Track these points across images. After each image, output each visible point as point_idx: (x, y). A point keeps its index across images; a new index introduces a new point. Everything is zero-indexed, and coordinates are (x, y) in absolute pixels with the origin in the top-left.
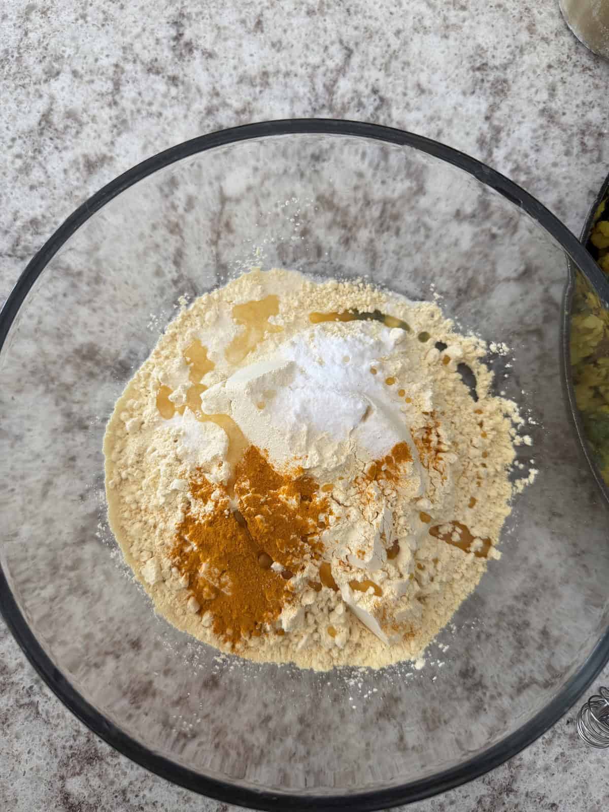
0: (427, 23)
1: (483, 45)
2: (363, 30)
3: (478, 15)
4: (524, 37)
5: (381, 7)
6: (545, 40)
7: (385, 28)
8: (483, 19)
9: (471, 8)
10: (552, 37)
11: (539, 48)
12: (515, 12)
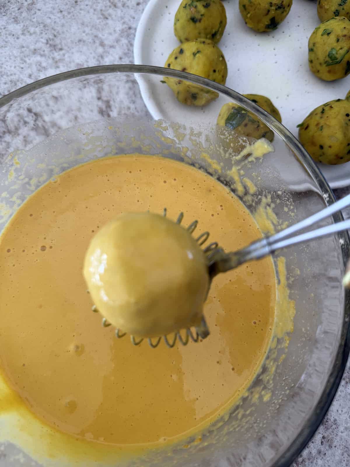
0: (44, 64)
1: (80, 62)
2: (10, 83)
3: (70, 50)
4: (100, 50)
5: (15, 67)
6: (112, 47)
7: (21, 76)
8: (74, 50)
9: (66, 48)
10: (115, 44)
11: (111, 52)
12: (90, 40)
